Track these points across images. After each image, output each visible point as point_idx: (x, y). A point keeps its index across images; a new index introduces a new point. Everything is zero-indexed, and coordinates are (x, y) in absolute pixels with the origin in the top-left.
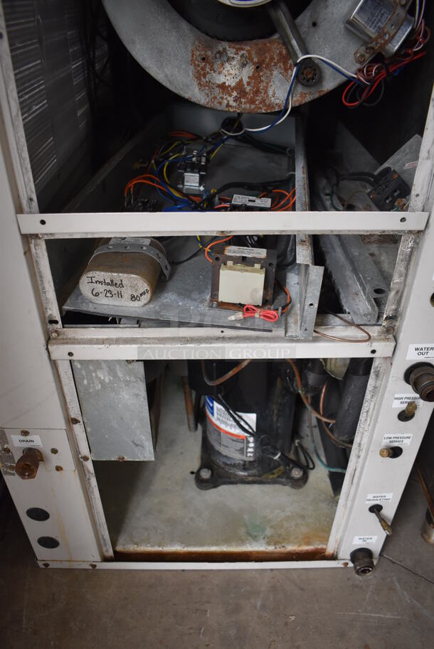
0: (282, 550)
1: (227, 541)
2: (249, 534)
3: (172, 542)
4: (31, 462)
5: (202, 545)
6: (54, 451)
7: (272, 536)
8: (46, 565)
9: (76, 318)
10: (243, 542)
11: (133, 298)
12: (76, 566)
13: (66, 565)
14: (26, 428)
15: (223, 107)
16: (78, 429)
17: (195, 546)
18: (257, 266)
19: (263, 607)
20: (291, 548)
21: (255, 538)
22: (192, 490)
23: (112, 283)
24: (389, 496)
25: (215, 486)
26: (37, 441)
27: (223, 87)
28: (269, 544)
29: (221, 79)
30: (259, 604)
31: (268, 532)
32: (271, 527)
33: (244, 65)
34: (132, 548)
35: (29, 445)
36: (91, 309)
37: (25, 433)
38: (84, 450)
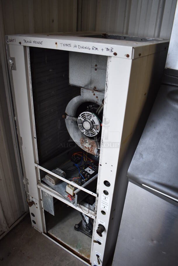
0: (81, 255)
1: (70, 245)
2: (77, 247)
3: (59, 238)
4: (32, 203)
5: (65, 242)
6: (37, 204)
7: (81, 250)
8: (33, 227)
9: (43, 182)
10: (74, 247)
11: (53, 183)
12: (38, 230)
13: (37, 229)
14: (33, 197)
15: (85, 151)
16: (42, 202)
17: (63, 241)
18: (74, 188)
19: (68, 264)
20: (83, 255)
21: (77, 248)
22: (72, 229)
23: (49, 179)
24: (100, 254)
25: (78, 231)
26: (34, 200)
27: (85, 147)
28: (79, 251)
29: (85, 146)
30: (67, 263)
31: (81, 249)
32: (83, 248)
33: (89, 145)
34: (51, 234)
35: (33, 200)
36: (46, 182)
37: (32, 198)
38: (43, 207)
